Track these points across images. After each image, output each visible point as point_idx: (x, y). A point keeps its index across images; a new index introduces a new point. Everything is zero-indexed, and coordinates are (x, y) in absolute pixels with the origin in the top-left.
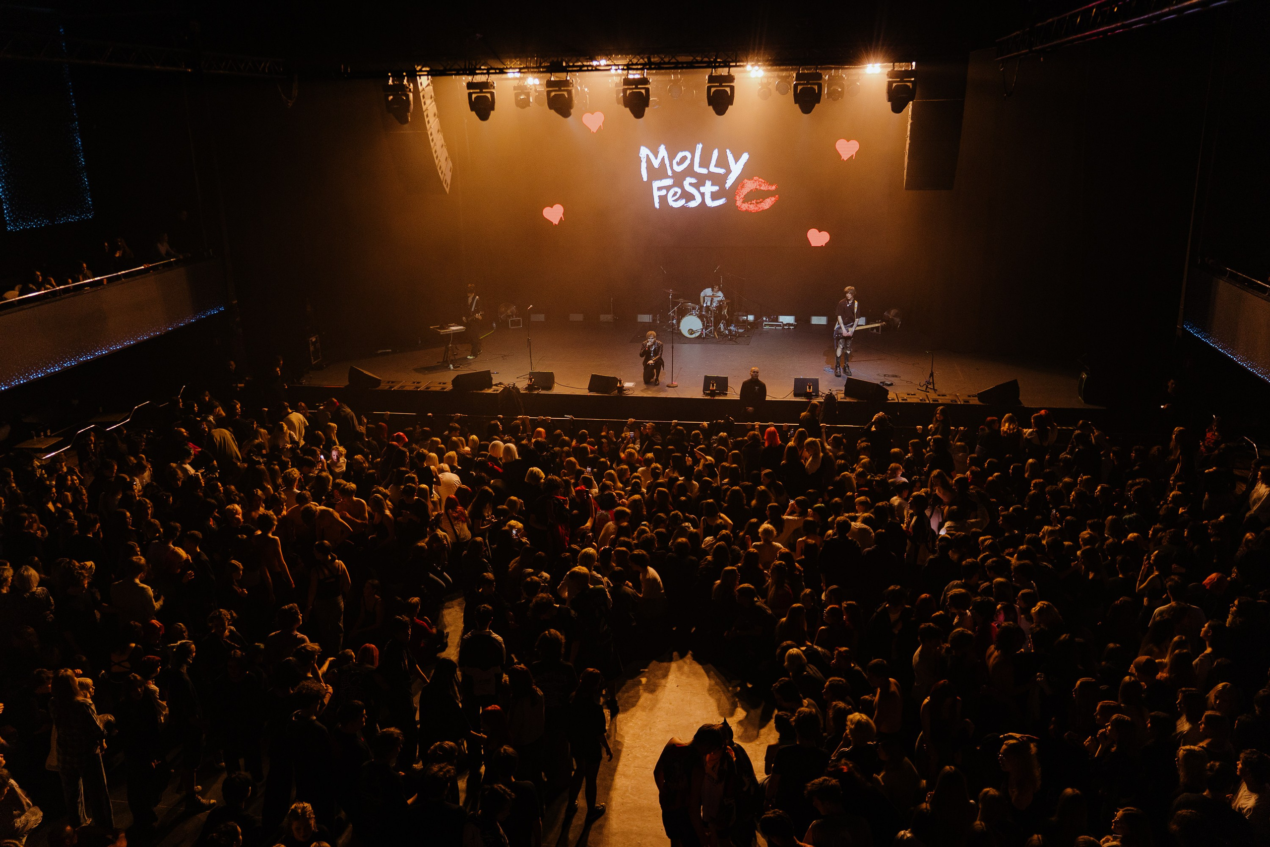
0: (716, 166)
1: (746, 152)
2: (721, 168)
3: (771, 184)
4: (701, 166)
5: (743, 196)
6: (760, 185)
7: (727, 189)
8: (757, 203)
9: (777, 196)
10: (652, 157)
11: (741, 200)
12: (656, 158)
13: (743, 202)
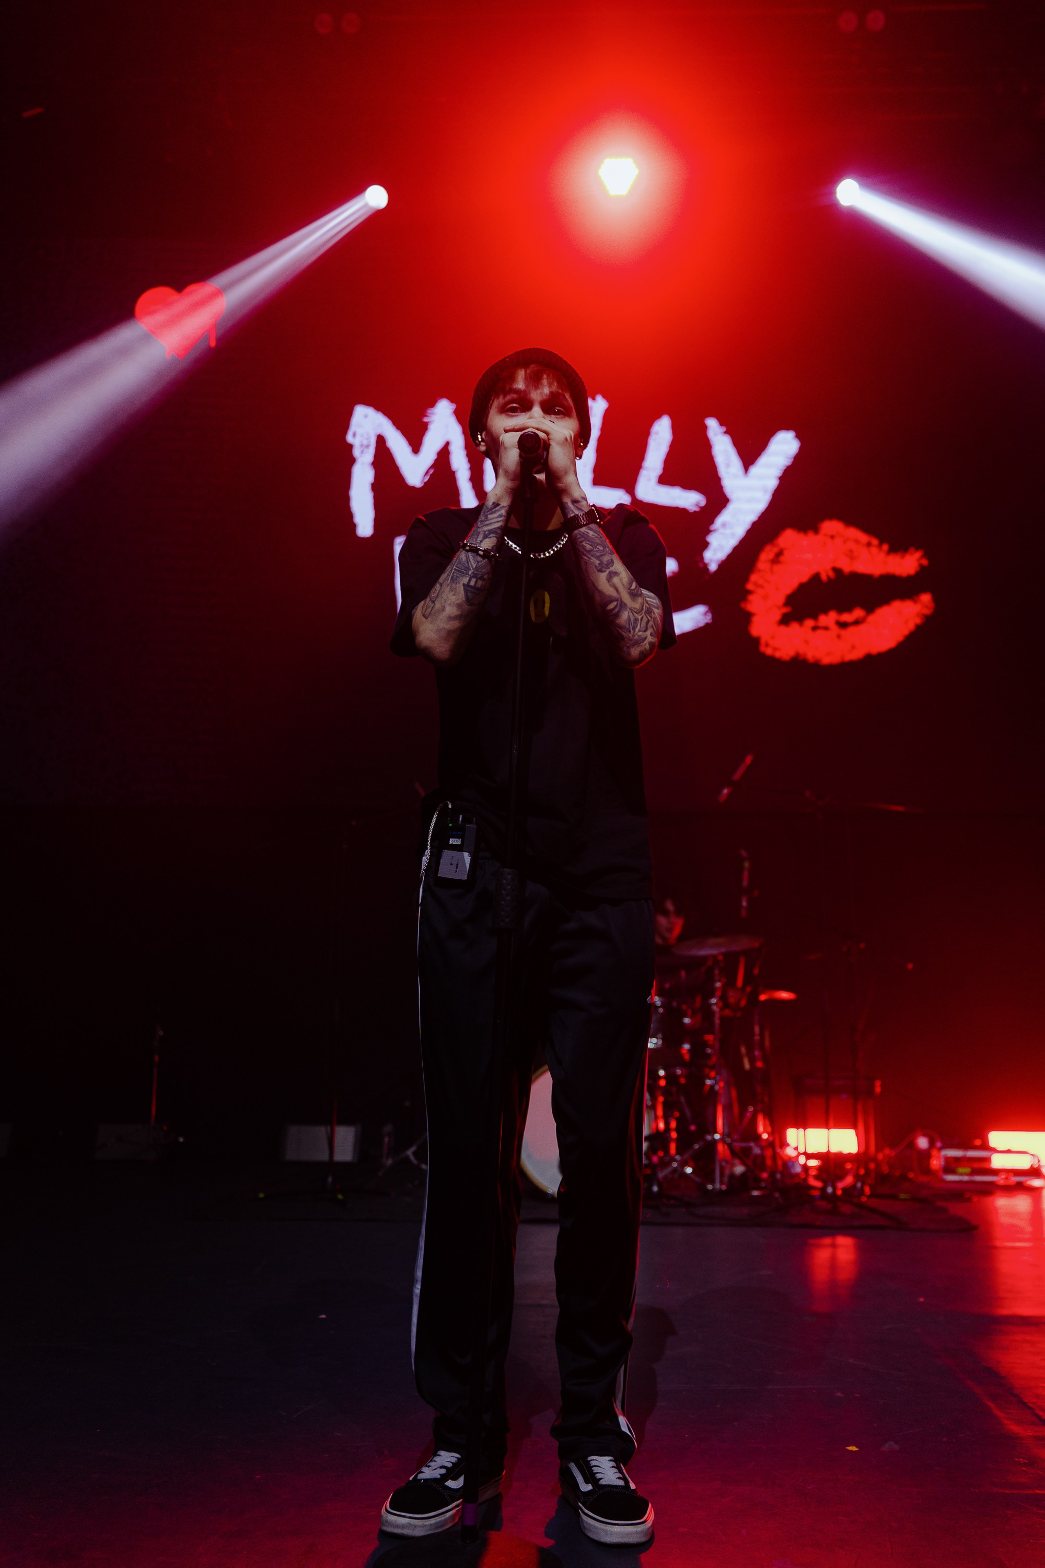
0: (665, 479)
1: (787, 428)
2: (687, 486)
3: (897, 547)
4: (601, 478)
5: (781, 599)
6: (851, 555)
7: (713, 567)
8: (843, 625)
9: (926, 598)
10: (398, 444)
11: (777, 615)
12: (416, 447)
13: (785, 621)
